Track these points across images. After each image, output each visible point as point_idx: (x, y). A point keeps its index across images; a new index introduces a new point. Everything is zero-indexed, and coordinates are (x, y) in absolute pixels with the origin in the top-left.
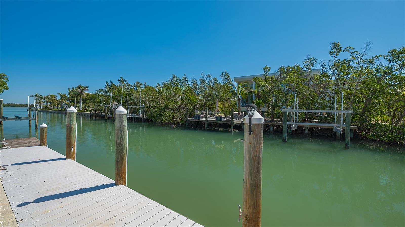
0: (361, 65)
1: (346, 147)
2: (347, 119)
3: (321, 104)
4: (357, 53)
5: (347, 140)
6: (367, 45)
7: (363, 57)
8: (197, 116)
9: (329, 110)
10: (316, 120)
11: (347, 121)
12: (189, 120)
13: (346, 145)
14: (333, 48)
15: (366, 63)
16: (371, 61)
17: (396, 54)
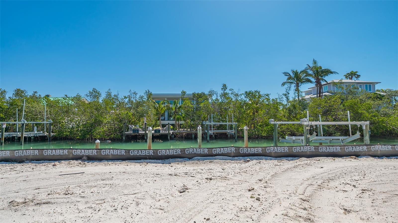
8: (136, 130)
12: (126, 134)
17: (248, 94)
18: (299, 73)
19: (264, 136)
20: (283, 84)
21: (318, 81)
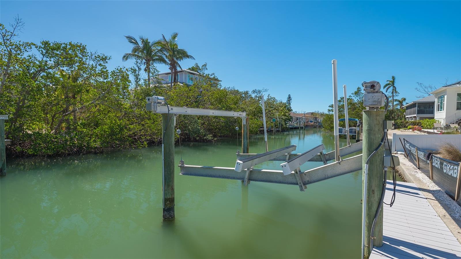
6: (17, 20)
7: (13, 37)
17: (49, 48)
18: (151, 44)
20: (125, 57)
21: (173, 64)
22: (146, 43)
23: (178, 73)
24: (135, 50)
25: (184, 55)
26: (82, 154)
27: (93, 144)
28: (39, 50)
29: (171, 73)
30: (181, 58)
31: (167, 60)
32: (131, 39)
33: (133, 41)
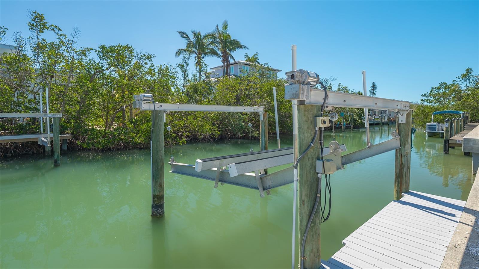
0: (72, 55)
1: (56, 164)
2: (55, 125)
3: (18, 104)
4: (65, 37)
5: (57, 155)
6: (75, 30)
7: (73, 44)
9: (33, 113)
10: (12, 130)
11: (54, 128)
13: (56, 161)
14: (35, 19)
15: (78, 54)
16: (83, 53)
17: (105, 51)
18: (202, 37)
19: (140, 143)
20: (179, 53)
21: (226, 56)
22: (197, 36)
23: (231, 66)
24: (189, 45)
25: (237, 45)
26: (128, 149)
27: (136, 140)
28: (97, 54)
29: (223, 67)
30: (234, 49)
31: (219, 53)
32: (183, 35)
33: (185, 35)
